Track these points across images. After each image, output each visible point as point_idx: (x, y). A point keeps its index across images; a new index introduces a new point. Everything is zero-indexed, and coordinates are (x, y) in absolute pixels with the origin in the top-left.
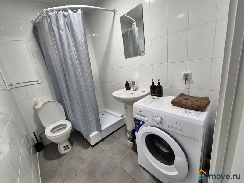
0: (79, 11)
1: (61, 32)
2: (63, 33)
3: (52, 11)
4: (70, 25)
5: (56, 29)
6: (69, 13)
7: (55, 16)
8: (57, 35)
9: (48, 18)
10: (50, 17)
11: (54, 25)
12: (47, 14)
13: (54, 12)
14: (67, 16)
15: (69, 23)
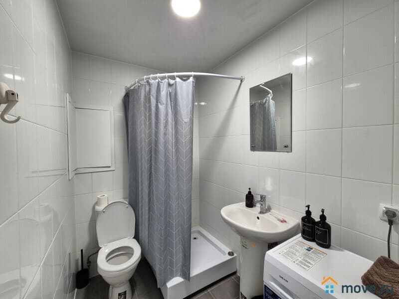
0: (191, 79)
1: (160, 106)
2: (162, 107)
3: (155, 78)
4: (174, 98)
5: (153, 101)
6: (176, 82)
7: (157, 84)
8: (153, 109)
9: (147, 86)
10: (150, 86)
11: (153, 96)
12: (148, 82)
13: (157, 80)
14: (173, 85)
15: (173, 94)
